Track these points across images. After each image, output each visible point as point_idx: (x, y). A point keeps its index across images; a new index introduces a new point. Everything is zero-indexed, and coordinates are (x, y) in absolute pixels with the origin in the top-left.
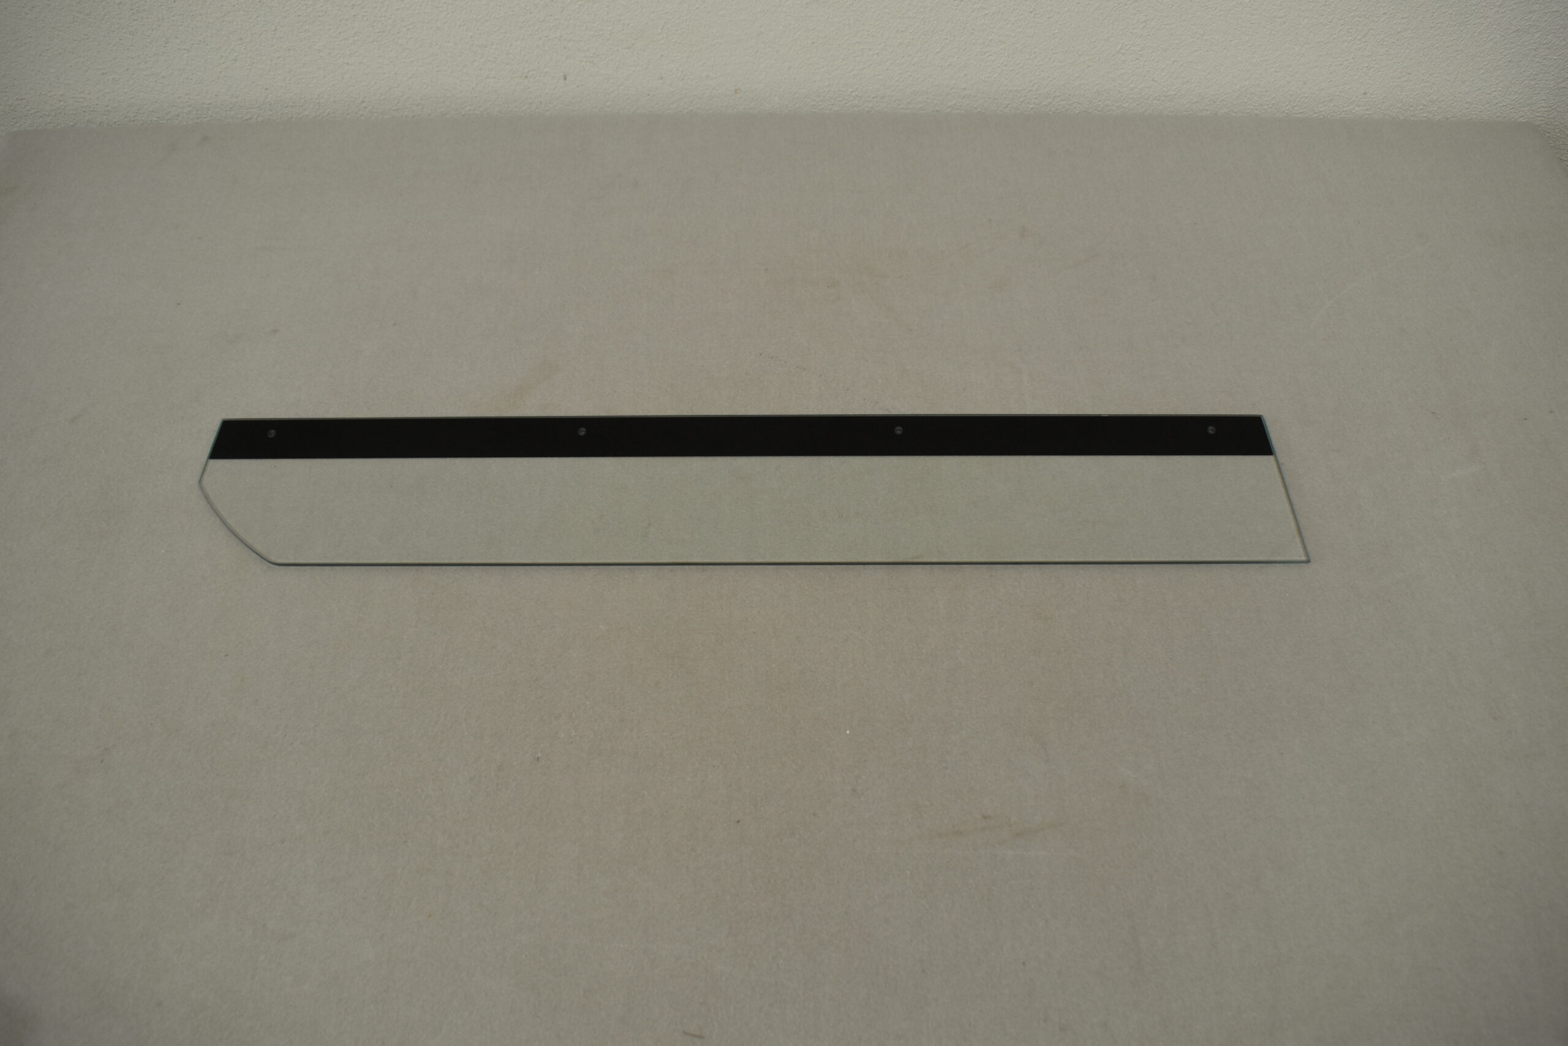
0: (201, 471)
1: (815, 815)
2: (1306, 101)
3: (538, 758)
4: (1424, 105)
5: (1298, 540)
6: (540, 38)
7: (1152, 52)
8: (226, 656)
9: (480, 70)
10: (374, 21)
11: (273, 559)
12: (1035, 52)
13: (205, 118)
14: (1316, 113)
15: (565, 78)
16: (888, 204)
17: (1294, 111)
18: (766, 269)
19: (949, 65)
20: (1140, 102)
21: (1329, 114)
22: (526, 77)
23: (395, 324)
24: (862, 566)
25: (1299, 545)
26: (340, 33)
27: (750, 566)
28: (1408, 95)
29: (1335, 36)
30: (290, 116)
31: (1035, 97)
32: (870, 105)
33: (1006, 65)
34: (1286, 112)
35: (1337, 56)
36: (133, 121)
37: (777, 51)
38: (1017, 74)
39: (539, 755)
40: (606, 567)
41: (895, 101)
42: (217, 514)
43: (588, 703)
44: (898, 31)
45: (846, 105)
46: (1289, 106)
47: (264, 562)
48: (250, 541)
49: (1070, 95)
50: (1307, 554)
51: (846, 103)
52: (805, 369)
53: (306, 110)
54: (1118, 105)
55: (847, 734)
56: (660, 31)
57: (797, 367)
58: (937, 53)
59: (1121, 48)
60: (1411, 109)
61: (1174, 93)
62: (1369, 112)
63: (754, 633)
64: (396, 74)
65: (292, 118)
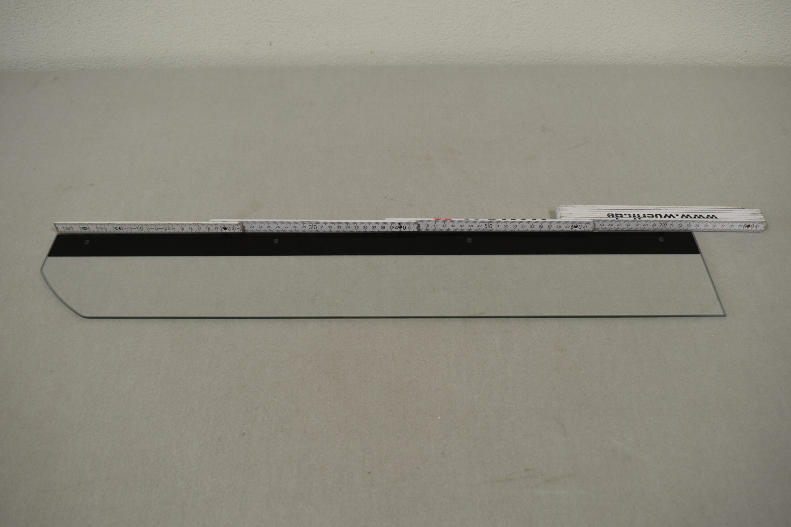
0: (42, 263)
1: (418, 468)
2: (711, 56)
3: (243, 433)
4: (782, 58)
5: (718, 303)
6: (256, 21)
7: (618, 28)
8: (51, 371)
9: (221, 39)
10: (158, 10)
11: (84, 314)
12: (548, 28)
13: (57, 68)
14: (717, 64)
15: (271, 45)
16: (462, 114)
17: (703, 63)
18: (389, 150)
19: (498, 36)
20: (611, 58)
21: (724, 64)
23: (165, 181)
24: (447, 319)
25: (719, 306)
26: (138, 17)
27: (378, 319)
28: (771, 52)
29: (727, 17)
30: (107, 67)
31: (549, 55)
32: (451, 61)
33: (531, 36)
34: (699, 63)
35: (728, 29)
36: (14, 69)
37: (396, 28)
38: (538, 41)
39: (244, 432)
40: (289, 319)
41: (466, 58)
42: (51, 289)
43: (276, 400)
44: (467, 16)
45: (437, 61)
46: (701, 59)
47: (78, 316)
48: (70, 304)
49: (570, 54)
50: (724, 311)
51: (437, 60)
52: (412, 206)
53: (117, 63)
54: (598, 60)
55: (438, 419)
56: (326, 16)
57: (407, 204)
58: (491, 29)
59: (600, 25)
60: (774, 60)
61: (631, 52)
62: (749, 63)
63: (380, 358)
64: (171, 42)
65: (108, 68)
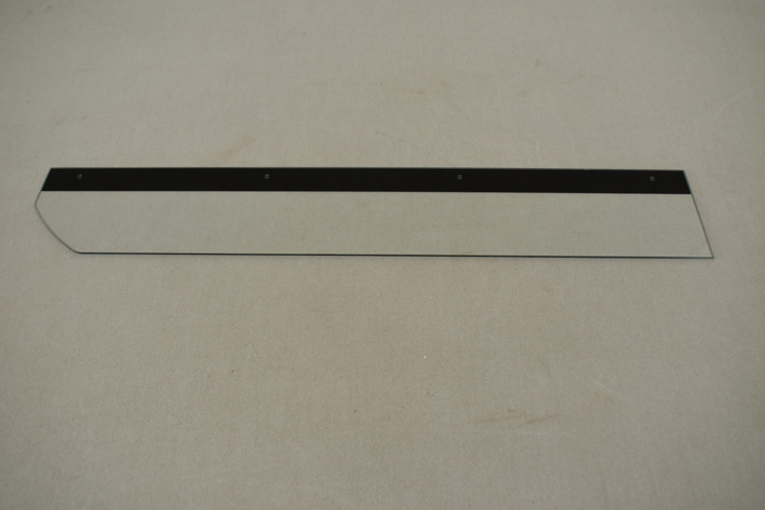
0: (36, 198)
1: (403, 407)
3: (233, 370)
5: (706, 245)
8: (45, 307)
11: (77, 250)
23: (157, 114)
24: (435, 257)
25: (707, 248)
27: (367, 257)
39: (234, 369)
40: (279, 256)
42: (45, 224)
43: (265, 337)
47: (71, 251)
48: (63, 239)
50: (712, 253)
52: (403, 141)
55: (424, 358)
57: (399, 140)
63: (368, 296)
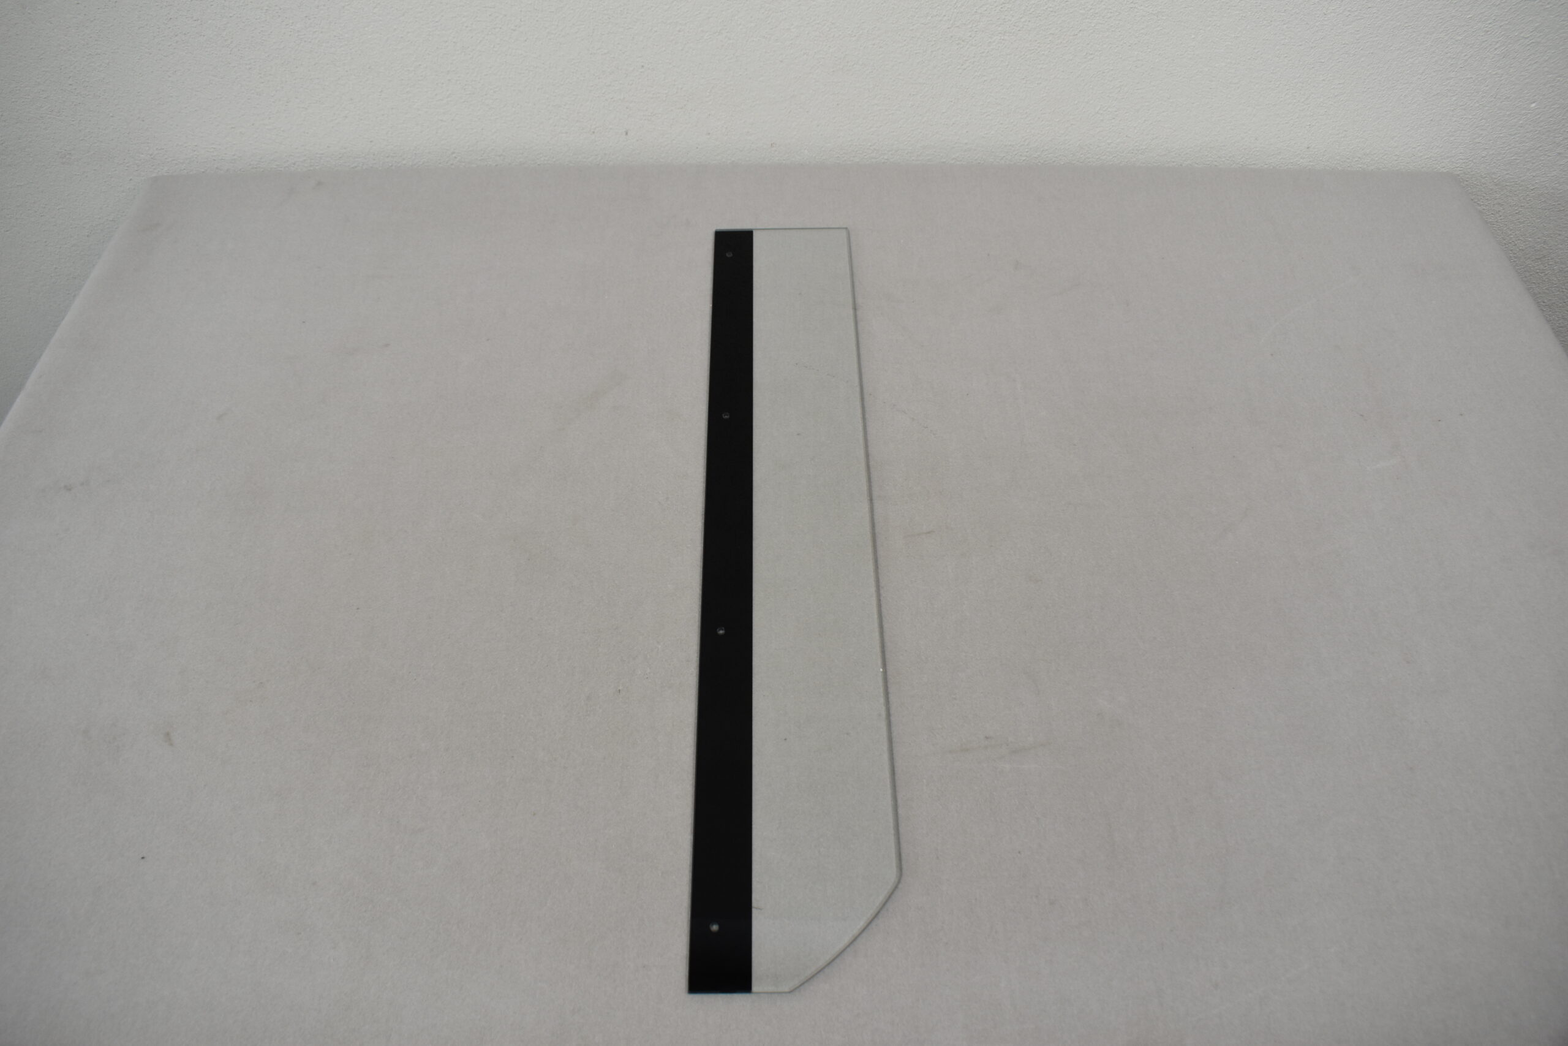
2: (1258, 154)
3: (619, 690)
4: (1359, 158)
6: (606, 100)
7: (1126, 113)
8: (358, 609)
9: (555, 126)
10: (466, 85)
12: (1027, 112)
13: (317, 166)
14: (1266, 164)
15: (627, 134)
16: (902, 241)
17: (1247, 163)
18: (800, 294)
19: (953, 124)
20: (1116, 155)
21: (1277, 165)
22: (594, 132)
23: (488, 340)
26: (436, 95)
28: (1345, 149)
29: (1282, 99)
30: (390, 165)
31: (1027, 150)
32: (886, 157)
33: (1002, 124)
34: (1241, 163)
35: (1283, 116)
36: (256, 168)
37: (807, 112)
38: (1011, 131)
39: (621, 688)
41: (907, 154)
44: (910, 95)
45: (866, 157)
46: (1244, 158)
49: (1056, 149)
51: (865, 156)
52: (834, 377)
53: (404, 159)
54: (1097, 157)
56: (708, 94)
57: (828, 375)
58: (943, 113)
59: (1100, 109)
60: (1348, 160)
61: (1144, 148)
62: (1312, 164)
63: (795, 590)
64: (482, 129)
65: (392, 166)
